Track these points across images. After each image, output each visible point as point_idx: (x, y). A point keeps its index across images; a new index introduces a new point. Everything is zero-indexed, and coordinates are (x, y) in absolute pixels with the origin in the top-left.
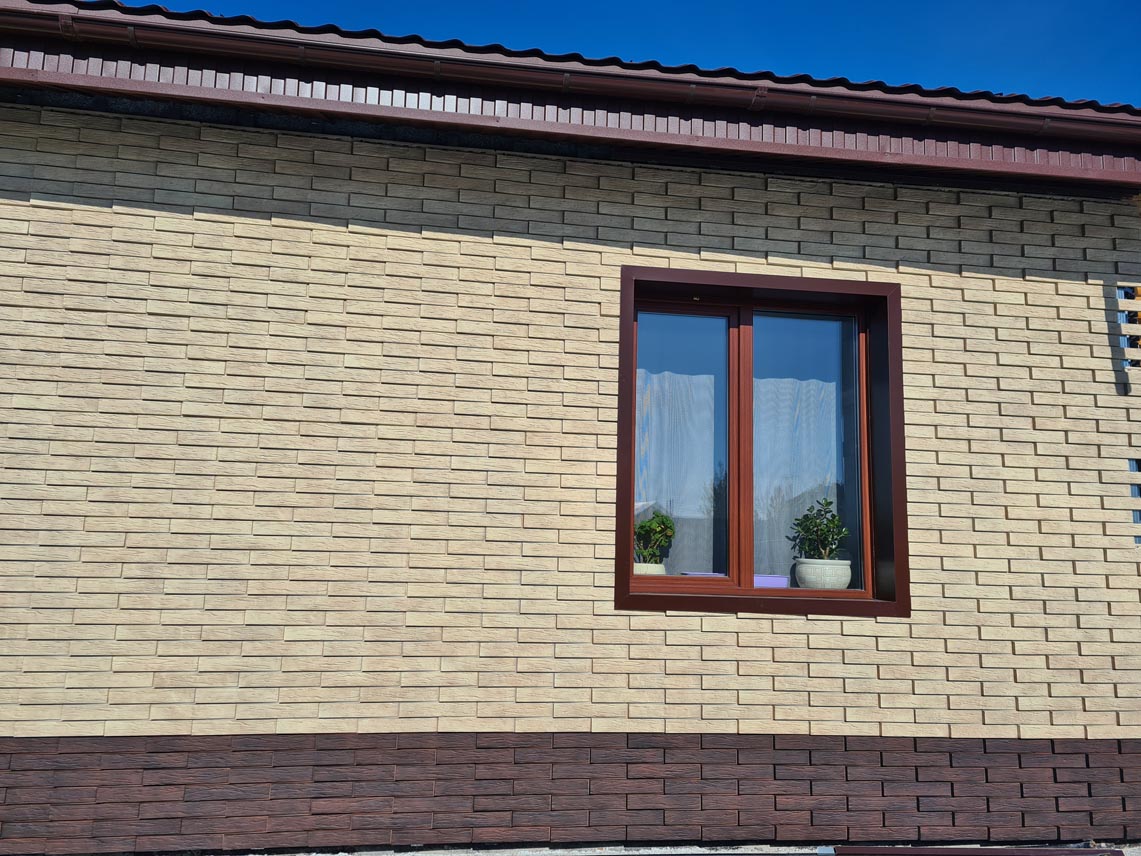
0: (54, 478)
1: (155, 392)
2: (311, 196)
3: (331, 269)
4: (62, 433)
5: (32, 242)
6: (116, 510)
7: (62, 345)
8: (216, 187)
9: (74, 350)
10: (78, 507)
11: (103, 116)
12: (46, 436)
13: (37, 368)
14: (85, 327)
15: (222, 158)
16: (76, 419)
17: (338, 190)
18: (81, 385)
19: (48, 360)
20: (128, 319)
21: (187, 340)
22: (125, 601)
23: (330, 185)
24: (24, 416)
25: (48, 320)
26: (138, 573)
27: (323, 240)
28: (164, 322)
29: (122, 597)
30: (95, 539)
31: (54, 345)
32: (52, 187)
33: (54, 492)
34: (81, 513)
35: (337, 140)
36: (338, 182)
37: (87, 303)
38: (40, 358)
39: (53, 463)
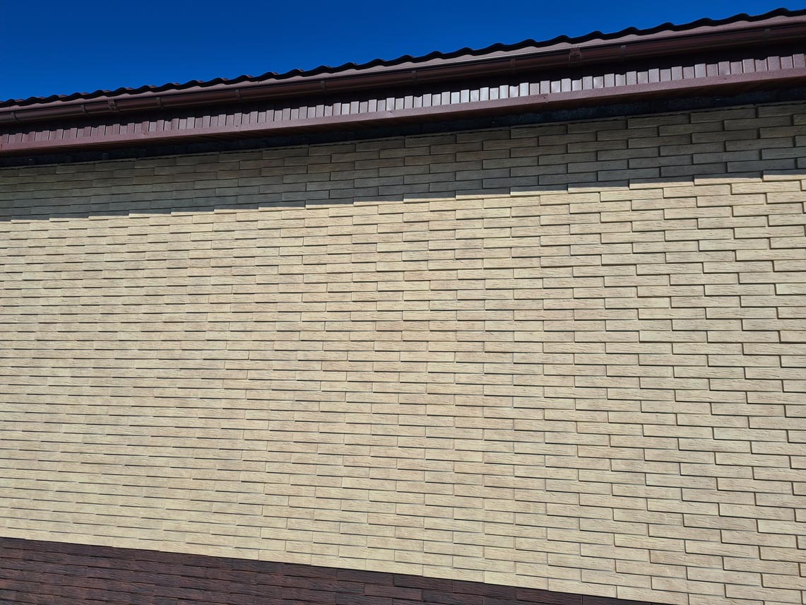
0: (550, 392)
1: (616, 324)
2: (725, 157)
3: (752, 213)
4: (551, 358)
5: (514, 222)
6: (598, 417)
7: (543, 294)
8: (645, 163)
9: (552, 296)
10: (570, 414)
11: (552, 125)
12: (540, 361)
13: (527, 311)
14: (558, 279)
15: (646, 140)
16: (560, 348)
17: (750, 148)
18: (561, 322)
19: (534, 305)
20: (589, 271)
21: (635, 283)
22: (617, 490)
23: (742, 145)
24: (523, 347)
25: (532, 276)
26: (623, 468)
27: (742, 191)
28: (615, 270)
29: (614, 486)
30: (586, 439)
31: (538, 294)
32: (524, 181)
33: (550, 403)
34: (573, 419)
35: (741, 109)
36: (748, 142)
37: (557, 262)
38: (529, 304)
39: (547, 381)
